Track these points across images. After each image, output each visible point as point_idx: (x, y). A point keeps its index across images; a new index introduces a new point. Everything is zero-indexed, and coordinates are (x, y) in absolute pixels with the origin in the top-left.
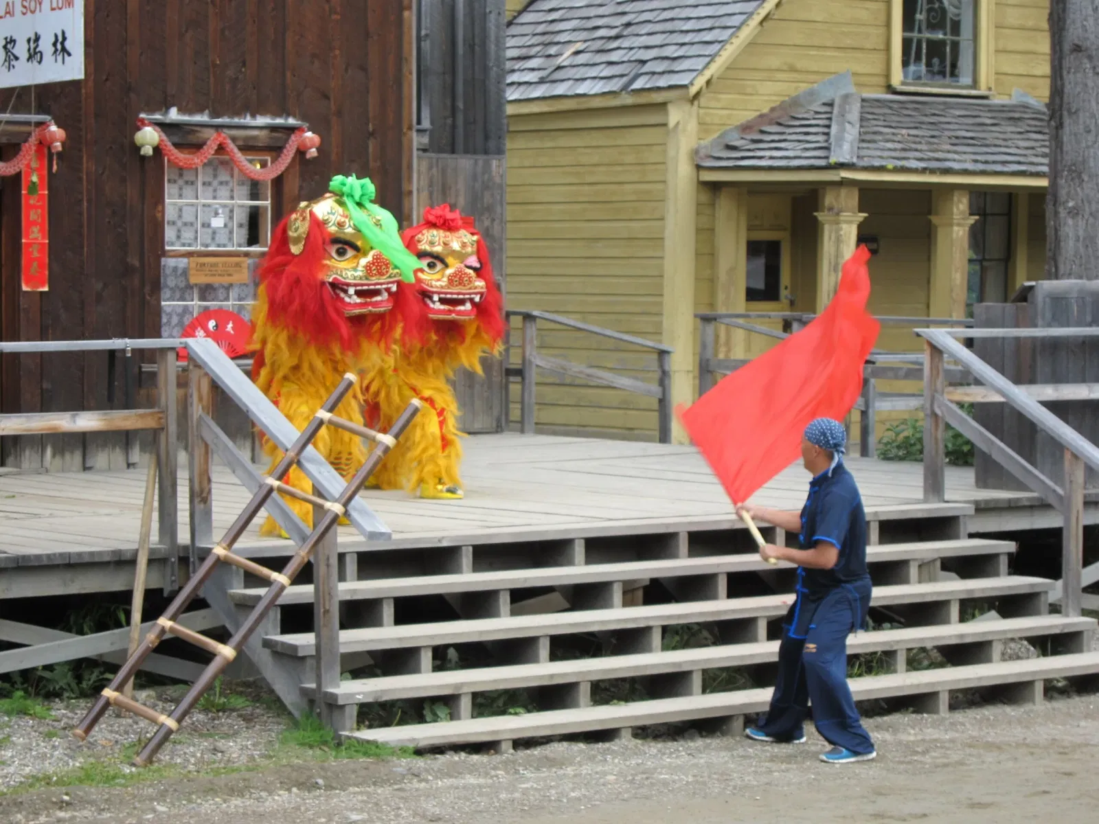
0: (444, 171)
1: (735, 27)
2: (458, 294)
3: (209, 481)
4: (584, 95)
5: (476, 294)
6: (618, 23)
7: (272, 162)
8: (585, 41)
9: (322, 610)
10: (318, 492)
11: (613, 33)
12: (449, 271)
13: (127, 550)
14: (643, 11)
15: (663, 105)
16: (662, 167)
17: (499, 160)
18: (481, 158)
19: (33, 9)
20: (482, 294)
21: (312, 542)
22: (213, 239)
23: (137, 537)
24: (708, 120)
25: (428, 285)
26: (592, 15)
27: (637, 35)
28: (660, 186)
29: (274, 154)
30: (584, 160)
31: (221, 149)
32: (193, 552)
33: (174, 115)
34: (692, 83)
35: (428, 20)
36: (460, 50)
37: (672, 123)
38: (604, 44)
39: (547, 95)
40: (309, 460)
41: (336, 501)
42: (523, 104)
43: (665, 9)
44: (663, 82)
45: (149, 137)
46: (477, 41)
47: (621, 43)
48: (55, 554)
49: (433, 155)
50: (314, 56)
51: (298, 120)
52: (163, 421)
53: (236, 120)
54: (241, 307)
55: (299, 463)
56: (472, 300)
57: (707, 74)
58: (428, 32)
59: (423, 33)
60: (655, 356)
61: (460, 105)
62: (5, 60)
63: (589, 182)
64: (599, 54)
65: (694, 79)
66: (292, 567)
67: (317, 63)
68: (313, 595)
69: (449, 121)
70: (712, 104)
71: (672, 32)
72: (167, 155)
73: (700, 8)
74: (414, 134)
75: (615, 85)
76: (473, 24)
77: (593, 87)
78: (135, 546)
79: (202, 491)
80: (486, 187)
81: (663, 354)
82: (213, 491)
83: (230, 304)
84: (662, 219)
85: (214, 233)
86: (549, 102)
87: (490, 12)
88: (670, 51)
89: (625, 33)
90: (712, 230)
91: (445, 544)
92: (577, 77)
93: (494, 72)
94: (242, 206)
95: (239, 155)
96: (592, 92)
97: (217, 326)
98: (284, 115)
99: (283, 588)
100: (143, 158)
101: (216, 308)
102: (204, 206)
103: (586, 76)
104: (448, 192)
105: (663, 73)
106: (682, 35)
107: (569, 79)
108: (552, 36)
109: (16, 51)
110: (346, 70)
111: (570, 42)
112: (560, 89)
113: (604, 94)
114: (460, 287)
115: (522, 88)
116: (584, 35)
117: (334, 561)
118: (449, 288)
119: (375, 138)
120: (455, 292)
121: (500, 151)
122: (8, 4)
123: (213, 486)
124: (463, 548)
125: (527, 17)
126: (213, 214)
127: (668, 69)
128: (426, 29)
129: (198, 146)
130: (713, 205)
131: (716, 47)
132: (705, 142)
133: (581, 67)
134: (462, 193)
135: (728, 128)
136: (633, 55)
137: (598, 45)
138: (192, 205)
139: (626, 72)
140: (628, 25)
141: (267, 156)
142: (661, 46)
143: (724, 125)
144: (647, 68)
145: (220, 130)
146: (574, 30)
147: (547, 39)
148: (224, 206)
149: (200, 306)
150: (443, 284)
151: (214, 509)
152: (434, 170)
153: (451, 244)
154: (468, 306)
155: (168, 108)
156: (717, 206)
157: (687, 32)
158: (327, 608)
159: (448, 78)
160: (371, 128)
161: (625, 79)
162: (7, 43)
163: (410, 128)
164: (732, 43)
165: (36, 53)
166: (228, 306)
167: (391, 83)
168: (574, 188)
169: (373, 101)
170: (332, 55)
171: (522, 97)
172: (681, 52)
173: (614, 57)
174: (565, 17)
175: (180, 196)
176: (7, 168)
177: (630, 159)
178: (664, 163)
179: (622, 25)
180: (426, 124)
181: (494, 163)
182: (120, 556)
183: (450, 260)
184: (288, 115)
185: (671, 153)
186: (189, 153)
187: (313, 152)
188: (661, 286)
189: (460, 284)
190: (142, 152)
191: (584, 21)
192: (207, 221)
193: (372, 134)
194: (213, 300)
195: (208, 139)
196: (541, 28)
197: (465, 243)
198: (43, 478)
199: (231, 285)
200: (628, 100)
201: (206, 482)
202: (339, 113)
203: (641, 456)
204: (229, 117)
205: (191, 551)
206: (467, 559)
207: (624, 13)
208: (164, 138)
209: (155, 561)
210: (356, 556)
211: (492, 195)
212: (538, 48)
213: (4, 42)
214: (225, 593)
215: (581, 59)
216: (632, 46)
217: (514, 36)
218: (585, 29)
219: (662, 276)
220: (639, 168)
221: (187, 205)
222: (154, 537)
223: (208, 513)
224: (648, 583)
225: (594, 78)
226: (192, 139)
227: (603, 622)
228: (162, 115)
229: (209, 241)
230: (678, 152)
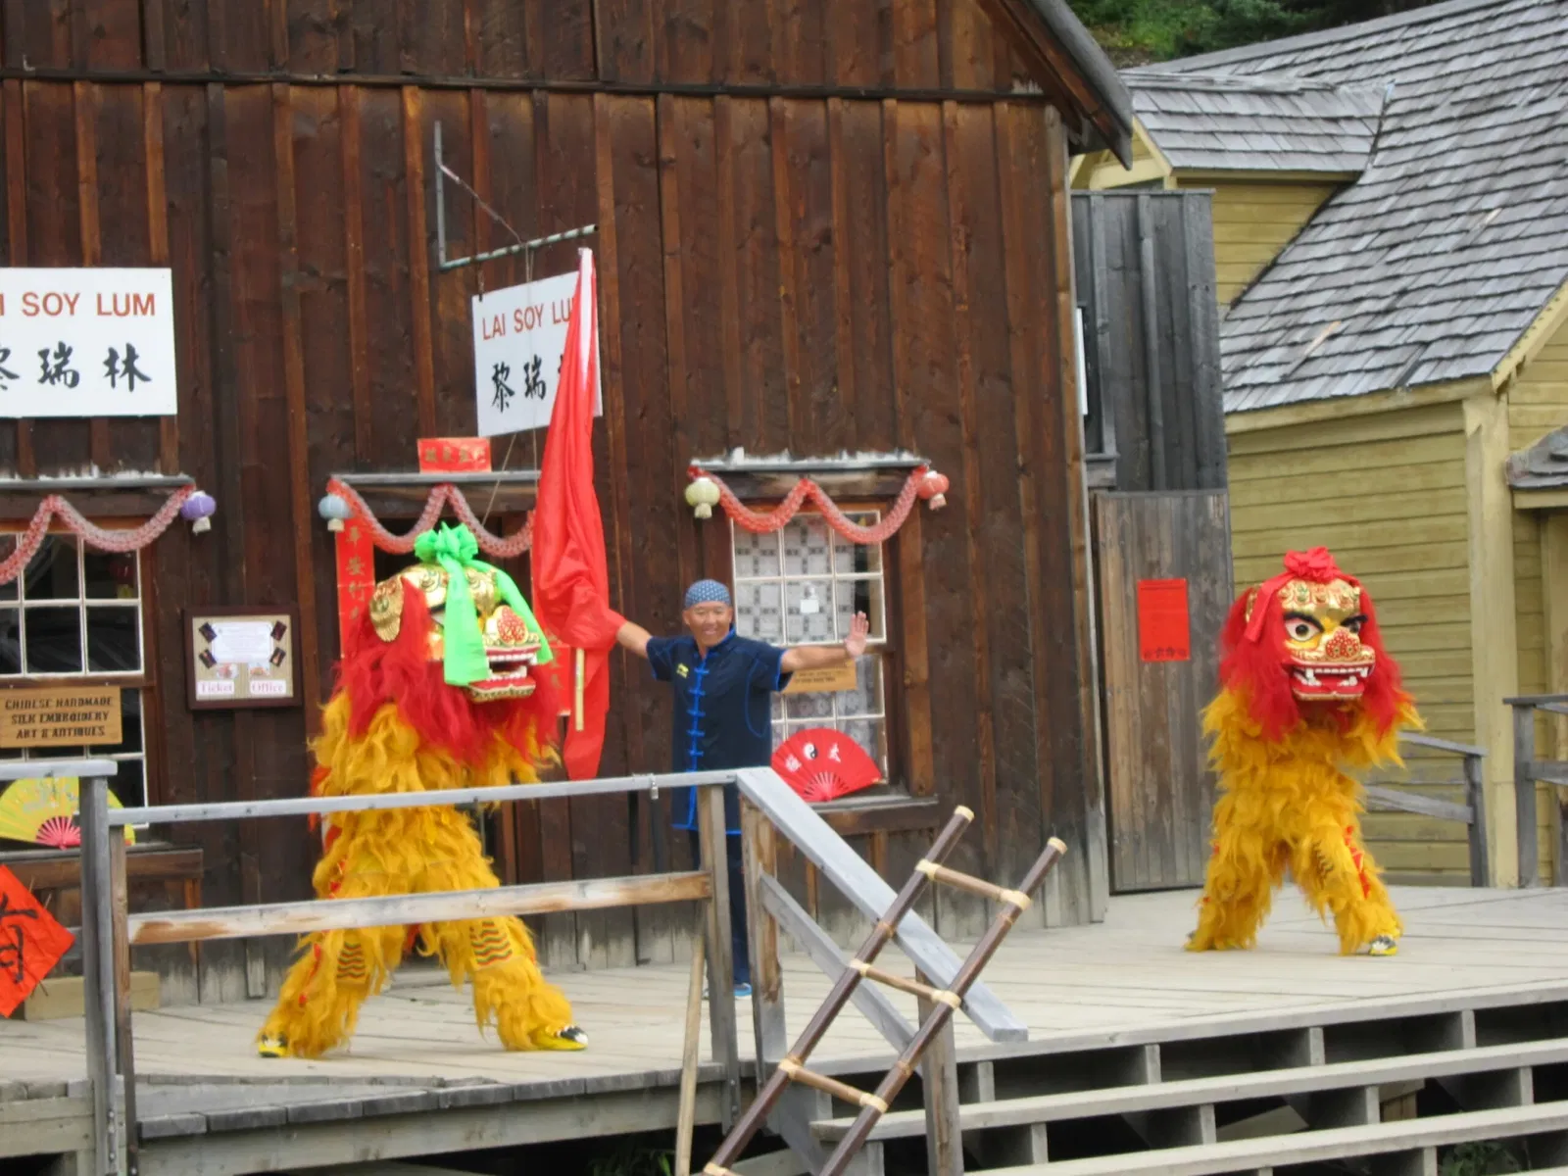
0: (1140, 518)
1: (1552, 286)
2: (1339, 667)
3: (778, 968)
4: (1345, 397)
5: (1363, 666)
6: (1389, 292)
7: (883, 517)
8: (1343, 320)
9: (938, 1144)
10: (923, 977)
11: (1382, 305)
12: (1327, 637)
13: (666, 1072)
14: (1423, 273)
15: (1456, 405)
16: (1461, 491)
17: (1218, 496)
18: (1191, 494)
19: (530, 322)
20: (1369, 666)
21: (916, 1048)
22: (806, 629)
23: (679, 1053)
24: (1523, 421)
25: (1298, 657)
26: (1352, 282)
27: (1416, 306)
28: (1460, 520)
29: (884, 505)
30: (1351, 488)
31: (808, 502)
32: (761, 1070)
33: (739, 459)
34: (1494, 370)
35: (1106, 304)
36: (1154, 343)
37: (1470, 427)
38: (1369, 322)
39: (1292, 399)
40: (910, 933)
41: (948, 988)
42: (1260, 414)
43: (1453, 267)
44: (1454, 371)
45: (704, 492)
46: (1177, 329)
47: (1394, 319)
48: (564, 1082)
49: (1124, 494)
50: (933, 364)
51: (916, 456)
52: (708, 887)
53: (829, 461)
54: (849, 724)
55: (896, 938)
56: (1357, 675)
57: (1517, 356)
58: (1107, 321)
59: (1099, 322)
60: (1460, 764)
61: (1159, 421)
62: (497, 397)
63: (1361, 519)
64: (1364, 337)
65: (1497, 364)
66: (888, 1085)
67: (938, 374)
68: (924, 1124)
69: (1144, 445)
70: (1528, 398)
71: (1464, 299)
72: (732, 515)
73: (1503, 262)
74: (1084, 467)
75: (1386, 380)
76: (1170, 304)
77: (1356, 386)
78: (676, 1066)
79: (768, 983)
80: (1201, 535)
81: (1470, 759)
82: (785, 984)
83: (833, 721)
84: (1465, 566)
85: (806, 621)
86: (1295, 409)
87: (1194, 287)
88: (1461, 327)
89: (1399, 305)
90: (1539, 578)
91: (1119, 1043)
92: (1333, 371)
93: (1204, 371)
94: (844, 582)
95: (835, 512)
96: (1356, 392)
97: (816, 751)
98: (897, 450)
99: (876, 1115)
100: (700, 521)
101: (815, 727)
102: (790, 584)
103: (1347, 369)
104: (1147, 545)
105: (1453, 358)
106: (1480, 302)
107: (1322, 375)
108: (1299, 315)
109: (510, 383)
110: (981, 380)
111: (1322, 322)
112: (1310, 390)
113: (1372, 393)
114: (1341, 658)
115: (1257, 392)
116: (1341, 312)
117: (952, 1075)
118: (1327, 660)
119: (1028, 475)
120: (1336, 665)
121: (1219, 483)
122: (496, 319)
123: (785, 976)
124: (1147, 1048)
125: (1262, 292)
126: (802, 594)
127: (1461, 352)
128: (1103, 317)
129: (775, 501)
130: (1538, 542)
131: (1528, 315)
132: (1523, 452)
133: (1338, 358)
134: (1167, 545)
135: (1552, 430)
136: (1410, 336)
137: (1361, 324)
138: (773, 584)
139: (1401, 360)
140: (1403, 292)
141: (873, 508)
142: (1450, 320)
143: (1546, 426)
144: (1431, 352)
145: (806, 477)
146: (1328, 305)
147: (1291, 319)
148: (819, 583)
149: (791, 726)
150: (1320, 655)
151: (787, 1009)
152: (1126, 516)
153: (1327, 601)
154: (1353, 681)
155: (730, 451)
156: (1543, 545)
157: (1486, 297)
158: (945, 1140)
159: (1139, 385)
160: (1020, 460)
161: (1400, 371)
162: (497, 373)
163: (1077, 457)
164: (1550, 309)
165: (536, 384)
166: (831, 722)
167: (1046, 396)
168: (1335, 530)
169: (1021, 422)
170: (959, 361)
171: (1258, 406)
172: (1478, 327)
173: (1384, 339)
174: (1314, 288)
175: (756, 572)
176: (507, 546)
177: (1415, 482)
178: (1463, 486)
179: (1394, 293)
180: (1110, 450)
181: (1211, 500)
182: (657, 1081)
183: (1325, 622)
184: (902, 449)
185: (1472, 470)
186: (765, 511)
187: (939, 500)
188: (1469, 663)
189: (1342, 654)
190: (697, 513)
191: (1341, 292)
192: (793, 604)
193: (1023, 470)
194: (810, 715)
195: (790, 490)
196: (1281, 306)
197: (1345, 598)
198: (582, 977)
199: (833, 694)
200: (1406, 400)
201: (773, 972)
202: (974, 442)
203: (1436, 907)
204: (819, 457)
205: (757, 1071)
206: (1152, 1064)
207: (1397, 277)
208: (727, 491)
209: (707, 1085)
210: (991, 1065)
211: (1211, 547)
212: (1278, 334)
213: (493, 372)
214: (806, 1126)
215: (1340, 345)
216: (1409, 322)
217: (1244, 319)
218: (1343, 303)
219: (1470, 648)
220: (1428, 495)
221: (766, 584)
222: (705, 1052)
223: (778, 1015)
224: (1422, 1086)
225: (1358, 371)
226: (768, 491)
227: (1349, 1145)
228: (724, 460)
229: (800, 633)
230: (1481, 469)
